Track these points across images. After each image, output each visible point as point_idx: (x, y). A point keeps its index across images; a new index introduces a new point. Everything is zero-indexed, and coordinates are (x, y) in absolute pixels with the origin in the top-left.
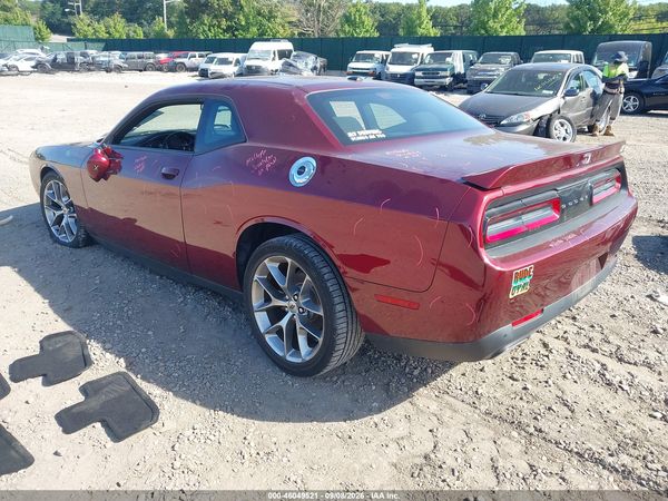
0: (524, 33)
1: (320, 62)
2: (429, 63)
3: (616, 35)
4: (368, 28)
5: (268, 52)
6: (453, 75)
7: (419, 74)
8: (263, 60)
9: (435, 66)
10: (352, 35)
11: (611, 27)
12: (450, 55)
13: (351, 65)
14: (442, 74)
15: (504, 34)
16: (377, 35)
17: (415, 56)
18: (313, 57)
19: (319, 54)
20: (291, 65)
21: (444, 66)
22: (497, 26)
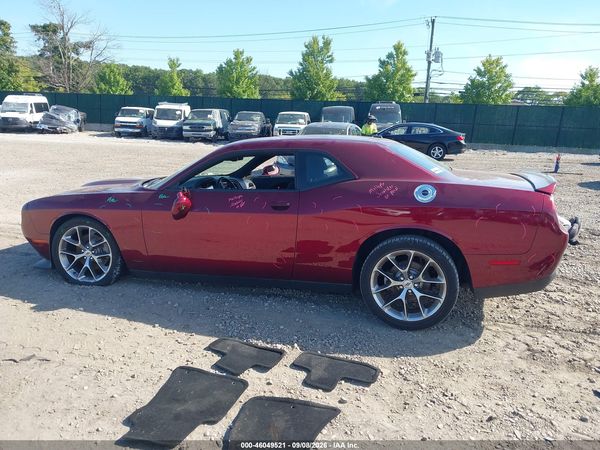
0: (259, 97)
1: (81, 116)
2: (193, 118)
3: (327, 101)
4: (123, 88)
5: (25, 105)
6: (216, 129)
7: (185, 127)
8: (20, 112)
9: (200, 121)
10: (108, 92)
11: (323, 96)
12: (210, 113)
13: (118, 119)
14: (207, 128)
15: (245, 97)
16: (131, 93)
17: (178, 113)
18: (74, 111)
19: (79, 109)
20: (52, 118)
21: (208, 122)
22: (241, 90)
